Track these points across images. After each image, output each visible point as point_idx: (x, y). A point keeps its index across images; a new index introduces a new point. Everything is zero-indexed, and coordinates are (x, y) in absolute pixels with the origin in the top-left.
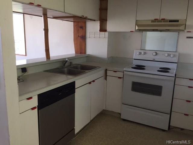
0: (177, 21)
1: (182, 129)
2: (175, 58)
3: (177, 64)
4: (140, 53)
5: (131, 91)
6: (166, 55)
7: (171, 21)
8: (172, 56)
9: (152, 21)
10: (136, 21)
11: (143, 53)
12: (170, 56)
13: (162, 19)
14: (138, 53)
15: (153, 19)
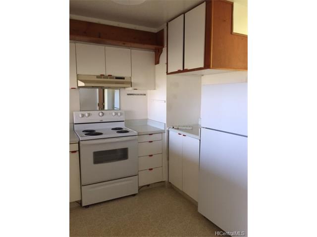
0: (123, 78)
1: (148, 185)
2: (122, 117)
3: (125, 123)
4: (83, 116)
5: (93, 165)
6: (114, 114)
7: (117, 78)
8: (119, 114)
9: (98, 77)
10: (77, 75)
11: (87, 115)
12: (117, 115)
13: (109, 76)
14: (81, 116)
15: (99, 74)
